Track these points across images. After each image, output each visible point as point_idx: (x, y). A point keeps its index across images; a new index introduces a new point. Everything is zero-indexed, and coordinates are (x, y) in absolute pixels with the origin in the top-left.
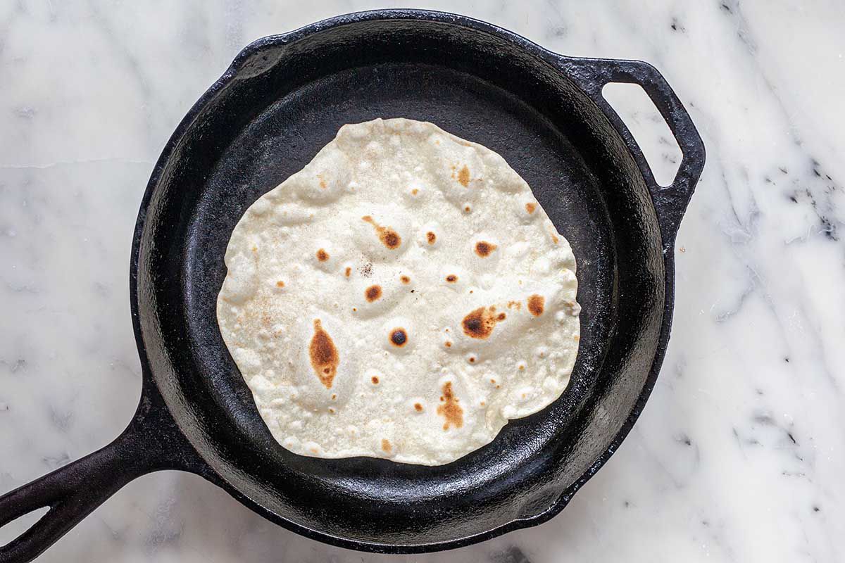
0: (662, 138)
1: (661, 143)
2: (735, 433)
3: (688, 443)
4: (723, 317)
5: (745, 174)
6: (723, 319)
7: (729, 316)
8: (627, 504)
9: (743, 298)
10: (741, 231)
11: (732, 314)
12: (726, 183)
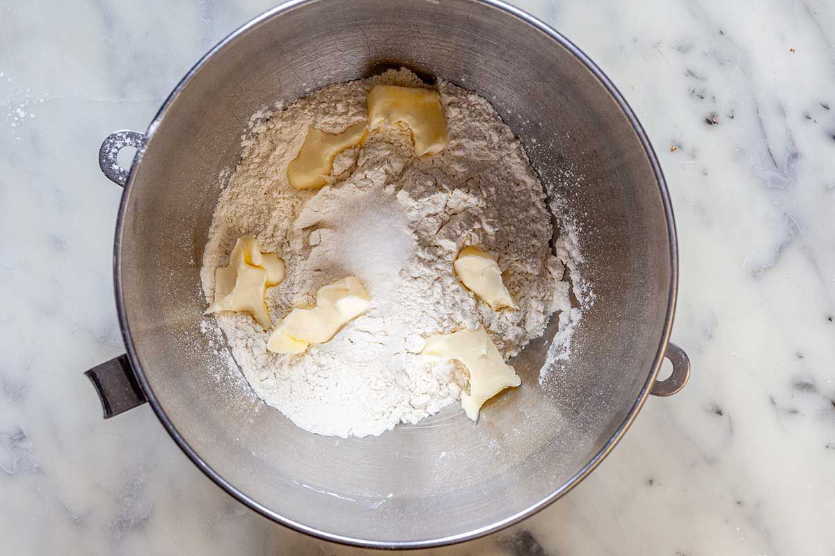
0: (688, 71)
1: (687, 76)
2: (773, 402)
3: (719, 413)
4: (759, 271)
5: (782, 111)
6: (758, 274)
7: (765, 270)
8: (651, 482)
9: (781, 249)
10: (778, 175)
11: (768, 268)
12: (760, 120)
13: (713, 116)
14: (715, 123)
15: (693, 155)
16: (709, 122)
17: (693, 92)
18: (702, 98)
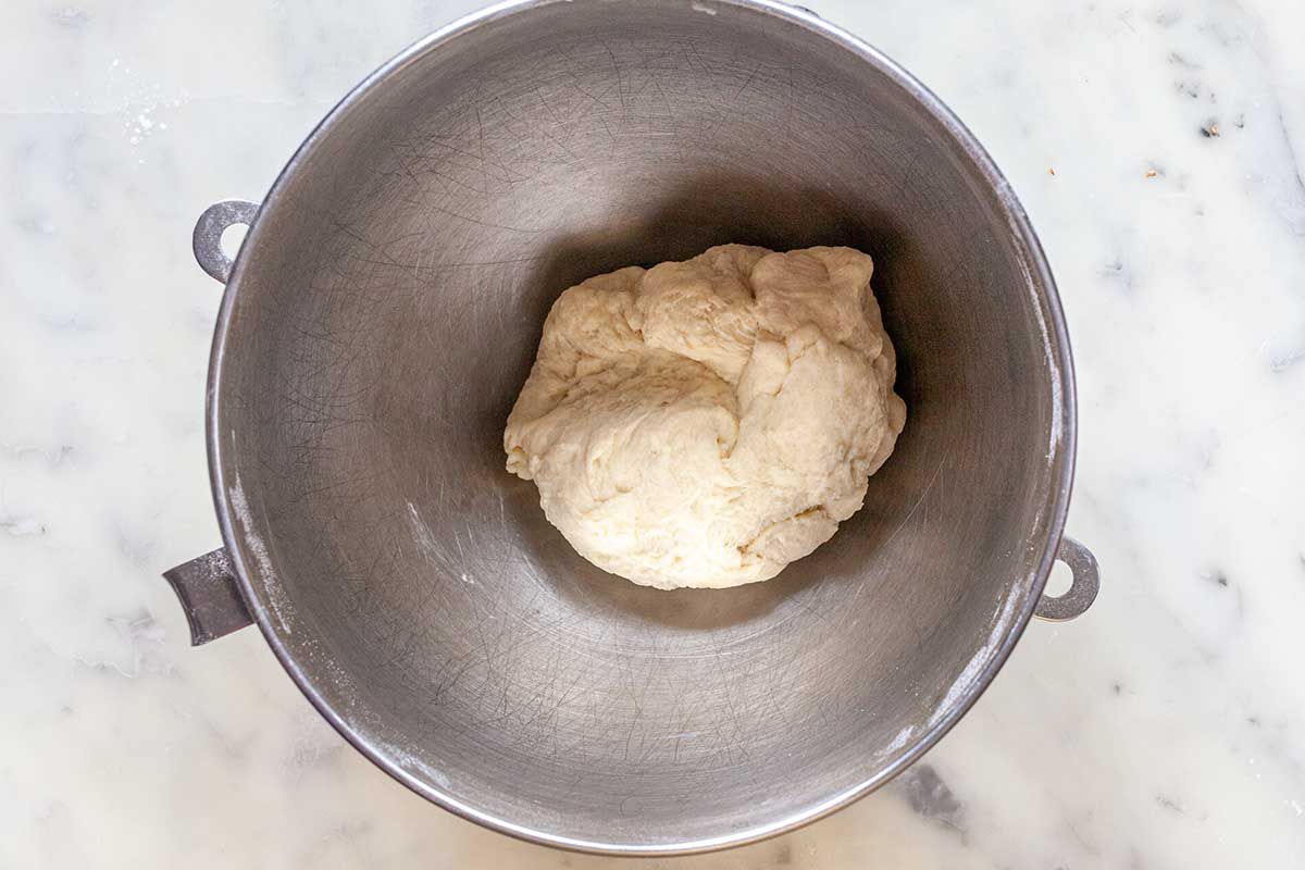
13: (1213, 123)
14: (1214, 134)
15: (1182, 183)
16: (1206, 134)
17: (1182, 86)
18: (1195, 96)
